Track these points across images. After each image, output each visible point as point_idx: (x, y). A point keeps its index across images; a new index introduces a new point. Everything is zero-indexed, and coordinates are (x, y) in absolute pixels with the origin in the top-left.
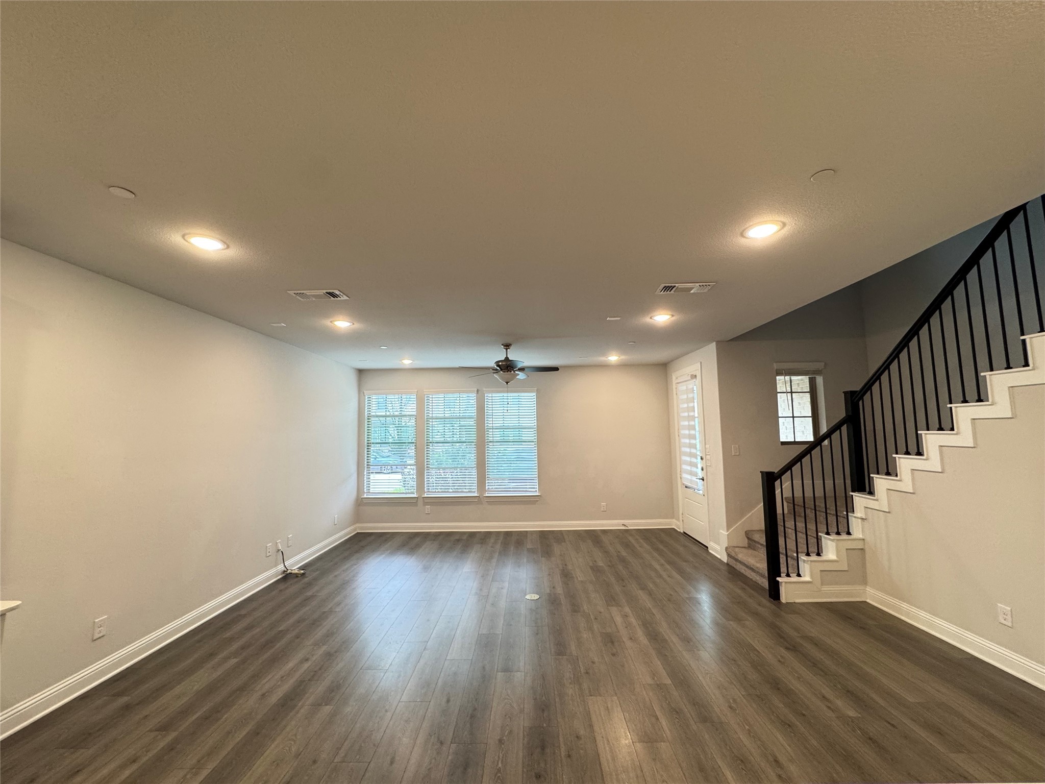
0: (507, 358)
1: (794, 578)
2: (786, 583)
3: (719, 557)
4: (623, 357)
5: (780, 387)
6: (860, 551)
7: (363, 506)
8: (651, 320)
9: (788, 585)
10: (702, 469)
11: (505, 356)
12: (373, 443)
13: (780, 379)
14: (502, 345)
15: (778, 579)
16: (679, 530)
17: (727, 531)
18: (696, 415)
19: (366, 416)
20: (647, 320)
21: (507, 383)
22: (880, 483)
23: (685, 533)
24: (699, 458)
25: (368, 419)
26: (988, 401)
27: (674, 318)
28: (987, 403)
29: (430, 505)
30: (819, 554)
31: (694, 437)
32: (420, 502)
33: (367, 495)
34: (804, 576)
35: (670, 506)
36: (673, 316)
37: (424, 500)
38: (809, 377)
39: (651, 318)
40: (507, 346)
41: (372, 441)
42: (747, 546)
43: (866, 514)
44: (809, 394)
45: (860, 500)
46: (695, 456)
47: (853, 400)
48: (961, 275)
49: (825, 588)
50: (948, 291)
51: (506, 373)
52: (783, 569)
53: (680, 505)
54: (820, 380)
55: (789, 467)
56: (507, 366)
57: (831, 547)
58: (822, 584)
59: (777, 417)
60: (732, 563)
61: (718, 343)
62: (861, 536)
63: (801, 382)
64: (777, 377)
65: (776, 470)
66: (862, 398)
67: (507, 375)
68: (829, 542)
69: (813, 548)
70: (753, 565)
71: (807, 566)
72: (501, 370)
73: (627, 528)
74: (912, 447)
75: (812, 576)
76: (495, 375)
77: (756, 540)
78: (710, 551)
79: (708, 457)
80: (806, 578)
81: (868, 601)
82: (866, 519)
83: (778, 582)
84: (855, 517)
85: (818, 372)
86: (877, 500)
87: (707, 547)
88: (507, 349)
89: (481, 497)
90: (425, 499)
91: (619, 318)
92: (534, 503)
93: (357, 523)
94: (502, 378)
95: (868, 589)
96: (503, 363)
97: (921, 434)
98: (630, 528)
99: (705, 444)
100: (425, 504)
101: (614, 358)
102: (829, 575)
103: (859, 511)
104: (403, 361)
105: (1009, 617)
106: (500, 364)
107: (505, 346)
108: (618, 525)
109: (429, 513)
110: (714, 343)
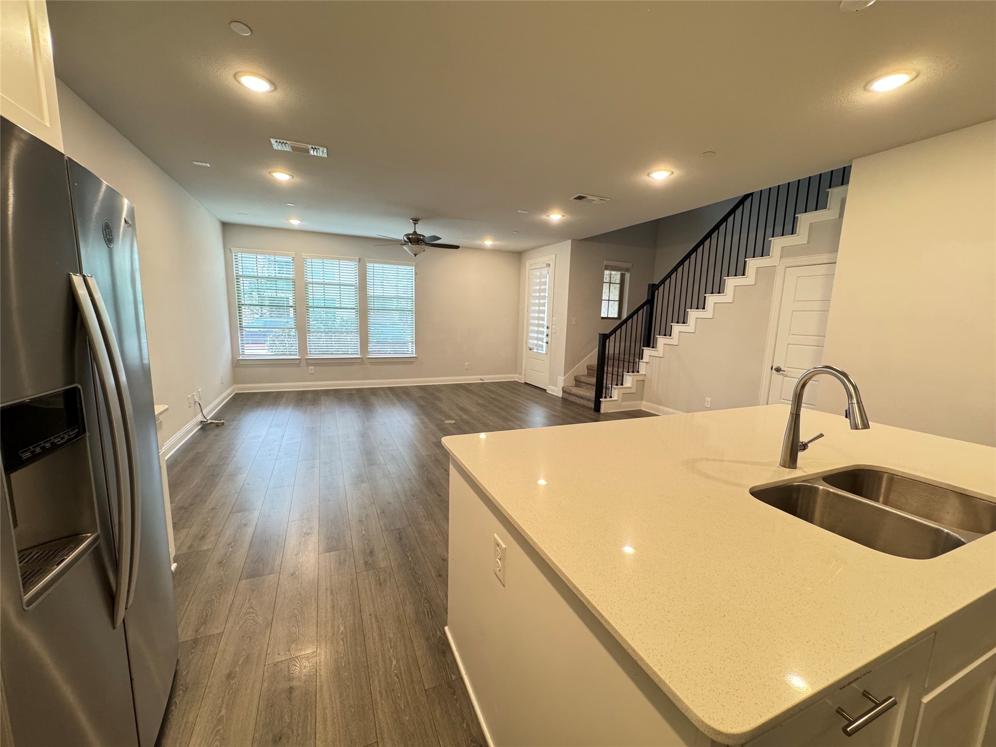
0: (415, 232)
1: (608, 399)
2: (605, 401)
3: (555, 394)
4: (496, 243)
5: (606, 279)
6: (642, 381)
7: (238, 365)
8: (548, 218)
9: (606, 402)
10: (547, 335)
11: (414, 230)
12: (243, 305)
13: (607, 272)
14: (412, 219)
15: (601, 400)
16: (521, 382)
17: (564, 376)
18: (547, 296)
19: (235, 274)
20: (544, 217)
21: (415, 255)
22: (661, 341)
23: (525, 383)
24: (546, 327)
25: (237, 279)
26: (724, 293)
27: (564, 218)
28: (723, 294)
29: (315, 366)
30: (622, 384)
31: (543, 312)
32: (303, 363)
33: (242, 357)
34: (614, 397)
35: (515, 364)
36: (563, 216)
37: (307, 362)
38: (621, 273)
39: (548, 216)
40: (416, 221)
41: (243, 302)
42: (574, 385)
43: (649, 359)
44: (618, 285)
45: (647, 352)
46: (543, 326)
47: (653, 289)
48: (725, 219)
49: (623, 403)
50: (717, 227)
51: (415, 246)
52: (604, 395)
53: (524, 361)
54: (628, 276)
55: (614, 331)
56: (415, 240)
57: (629, 380)
58: (622, 401)
59: (600, 300)
60: (566, 396)
61: (573, 241)
62: (644, 373)
63: (616, 276)
64: (605, 271)
65: (607, 332)
66: (658, 289)
67: (416, 247)
68: (628, 377)
69: (620, 382)
70: (583, 395)
71: (616, 393)
72: (411, 242)
73: (483, 382)
74: (681, 320)
75: (618, 398)
76: (405, 247)
77: (582, 380)
78: (548, 392)
79: (554, 326)
80: (615, 397)
81: (642, 409)
82: (648, 363)
83: (601, 401)
84: (643, 362)
85: (628, 270)
86: (657, 351)
87: (546, 390)
88: (415, 224)
89: (363, 358)
90: (307, 360)
91: (527, 212)
92: (412, 363)
93: (235, 384)
94: (412, 251)
95: (644, 402)
96: (414, 237)
97: (688, 311)
98: (485, 381)
99: (553, 317)
100: (308, 365)
101: (488, 243)
102: (626, 396)
103: (646, 358)
104: (290, 221)
105: (709, 403)
106: (410, 237)
107: (413, 220)
108: (477, 380)
109: (313, 372)
110: (570, 241)
